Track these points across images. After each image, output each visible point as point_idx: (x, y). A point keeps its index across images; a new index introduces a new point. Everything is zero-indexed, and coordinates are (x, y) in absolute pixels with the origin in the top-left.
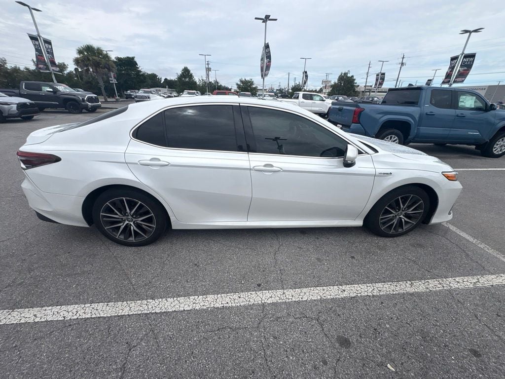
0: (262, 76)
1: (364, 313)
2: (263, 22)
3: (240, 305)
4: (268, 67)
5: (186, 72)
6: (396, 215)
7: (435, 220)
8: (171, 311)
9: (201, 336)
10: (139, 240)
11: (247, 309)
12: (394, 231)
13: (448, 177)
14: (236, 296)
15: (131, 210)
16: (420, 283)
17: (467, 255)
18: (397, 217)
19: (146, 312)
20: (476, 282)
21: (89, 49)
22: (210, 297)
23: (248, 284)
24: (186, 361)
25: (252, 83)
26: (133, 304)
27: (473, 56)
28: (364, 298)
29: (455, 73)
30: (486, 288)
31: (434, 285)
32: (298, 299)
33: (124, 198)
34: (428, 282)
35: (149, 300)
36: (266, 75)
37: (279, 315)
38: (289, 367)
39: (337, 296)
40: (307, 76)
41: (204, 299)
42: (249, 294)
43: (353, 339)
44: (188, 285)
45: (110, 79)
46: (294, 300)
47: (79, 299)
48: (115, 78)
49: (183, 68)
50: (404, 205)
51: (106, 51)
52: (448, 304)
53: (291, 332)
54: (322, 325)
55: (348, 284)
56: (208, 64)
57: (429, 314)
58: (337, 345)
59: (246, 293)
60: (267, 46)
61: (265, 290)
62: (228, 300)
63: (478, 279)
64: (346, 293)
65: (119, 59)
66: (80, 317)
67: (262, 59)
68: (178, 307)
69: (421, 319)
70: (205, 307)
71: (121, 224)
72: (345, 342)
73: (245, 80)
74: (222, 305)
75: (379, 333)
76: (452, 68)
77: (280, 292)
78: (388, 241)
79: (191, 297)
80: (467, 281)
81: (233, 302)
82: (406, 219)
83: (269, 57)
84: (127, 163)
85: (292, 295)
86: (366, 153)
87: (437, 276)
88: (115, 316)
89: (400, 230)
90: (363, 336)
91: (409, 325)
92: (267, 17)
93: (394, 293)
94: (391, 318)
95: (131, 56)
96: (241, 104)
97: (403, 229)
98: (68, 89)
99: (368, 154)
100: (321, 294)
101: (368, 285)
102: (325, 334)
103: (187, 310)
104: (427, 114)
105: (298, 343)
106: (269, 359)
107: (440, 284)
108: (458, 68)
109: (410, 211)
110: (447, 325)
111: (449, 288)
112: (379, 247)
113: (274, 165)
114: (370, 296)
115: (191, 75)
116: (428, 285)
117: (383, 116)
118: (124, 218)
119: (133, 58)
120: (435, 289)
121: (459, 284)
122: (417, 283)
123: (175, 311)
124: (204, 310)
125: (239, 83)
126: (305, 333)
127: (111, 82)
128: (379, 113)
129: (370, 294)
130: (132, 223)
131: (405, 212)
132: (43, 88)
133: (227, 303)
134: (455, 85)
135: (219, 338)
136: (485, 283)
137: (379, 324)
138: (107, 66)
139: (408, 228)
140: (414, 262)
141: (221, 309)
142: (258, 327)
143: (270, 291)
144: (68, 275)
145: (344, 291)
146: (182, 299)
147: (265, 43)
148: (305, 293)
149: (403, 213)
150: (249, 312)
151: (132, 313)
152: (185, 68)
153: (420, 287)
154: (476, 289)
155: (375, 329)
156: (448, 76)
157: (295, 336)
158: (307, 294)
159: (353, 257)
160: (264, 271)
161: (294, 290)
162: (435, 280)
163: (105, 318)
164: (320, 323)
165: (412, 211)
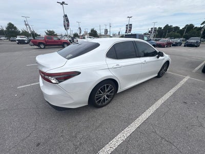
4: (68, 25)
5: (11, 26)
25: (54, 32)
27: (131, 25)
29: (128, 30)
36: (68, 29)
67: (64, 22)
76: (127, 28)
83: (68, 21)
108: (128, 28)
125: (47, 32)
134: (129, 34)
156: (126, 31)
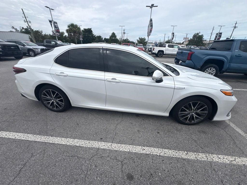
0: (148, 36)
1: (149, 164)
2: (150, 8)
3: (87, 147)
6: (190, 113)
7: (216, 119)
8: (56, 143)
9: (63, 157)
10: (58, 109)
11: (90, 149)
12: (189, 122)
13: (225, 93)
14: (87, 142)
15: (53, 95)
16: (193, 154)
17: (235, 143)
18: (191, 114)
19: (46, 142)
20: (233, 160)
21: (72, 25)
22: (76, 140)
23: (96, 137)
24: (51, 168)
26: (43, 137)
28: (153, 156)
30: (239, 165)
31: (202, 157)
32: (117, 149)
33: (50, 90)
34: (199, 154)
35: (50, 137)
36: (149, 35)
37: (104, 155)
38: (95, 183)
39: (139, 152)
40: (174, 35)
41: (73, 141)
42: (94, 142)
43: (136, 177)
44: (69, 133)
45: (80, 38)
46: (115, 149)
47: (25, 131)
48: (82, 38)
49: (112, 33)
50: (194, 107)
51: (79, 26)
52: (206, 170)
53: (105, 165)
54: (123, 165)
55: (148, 147)
56: (124, 31)
57: (189, 173)
58: (126, 178)
59: (93, 141)
60: (151, 20)
61: (103, 142)
62: (83, 143)
63: (235, 159)
64: (144, 151)
65: (85, 29)
66: (21, 139)
68: (60, 142)
69: (183, 175)
70: (71, 145)
71: (50, 101)
72: (130, 177)
73: (142, 38)
74: (79, 145)
75: (152, 177)
77: (110, 144)
78: (184, 127)
79: (68, 139)
80: (227, 159)
81: (85, 144)
82: (196, 116)
84: (50, 74)
85: (115, 147)
86: (171, 75)
87: (207, 152)
88: (34, 141)
89: (193, 122)
90: (142, 176)
91: (174, 176)
92: (153, 5)
93: (173, 156)
94: (164, 170)
95: (90, 28)
96: (103, 48)
97: (194, 121)
98: (61, 43)
99: (172, 76)
100: (130, 149)
101: (160, 149)
102: (122, 171)
103: (63, 144)
104: (236, 56)
105: (106, 172)
106: (87, 176)
107: (206, 157)
109: (198, 111)
110: (199, 182)
111: (211, 160)
112: (177, 130)
113: (117, 79)
114: (157, 155)
115: (116, 36)
116: (198, 156)
117: (206, 57)
118: (52, 99)
119: (91, 29)
120: (201, 159)
121: (219, 159)
122: (190, 154)
123: (58, 144)
124: (70, 145)
126: (112, 167)
127: (80, 40)
128: (203, 55)
129: (159, 154)
130: (55, 101)
131: (196, 111)
132: (52, 42)
133: (82, 145)
135: (70, 160)
136: (240, 162)
137: (155, 172)
138: (79, 32)
139: (198, 121)
140: (195, 141)
141: (78, 147)
142: (90, 159)
143: (105, 143)
144: (26, 121)
145: (144, 150)
146: (63, 139)
147: (150, 19)
148: (122, 147)
149: (195, 112)
150: (90, 151)
151: (40, 141)
152: (113, 33)
153: (192, 156)
154: (231, 165)
155: (151, 174)
157: (106, 168)
158: (123, 148)
159: (158, 133)
160: (107, 132)
161: (118, 144)
162: (204, 154)
163: (29, 141)
164: (122, 164)
165: (200, 111)
